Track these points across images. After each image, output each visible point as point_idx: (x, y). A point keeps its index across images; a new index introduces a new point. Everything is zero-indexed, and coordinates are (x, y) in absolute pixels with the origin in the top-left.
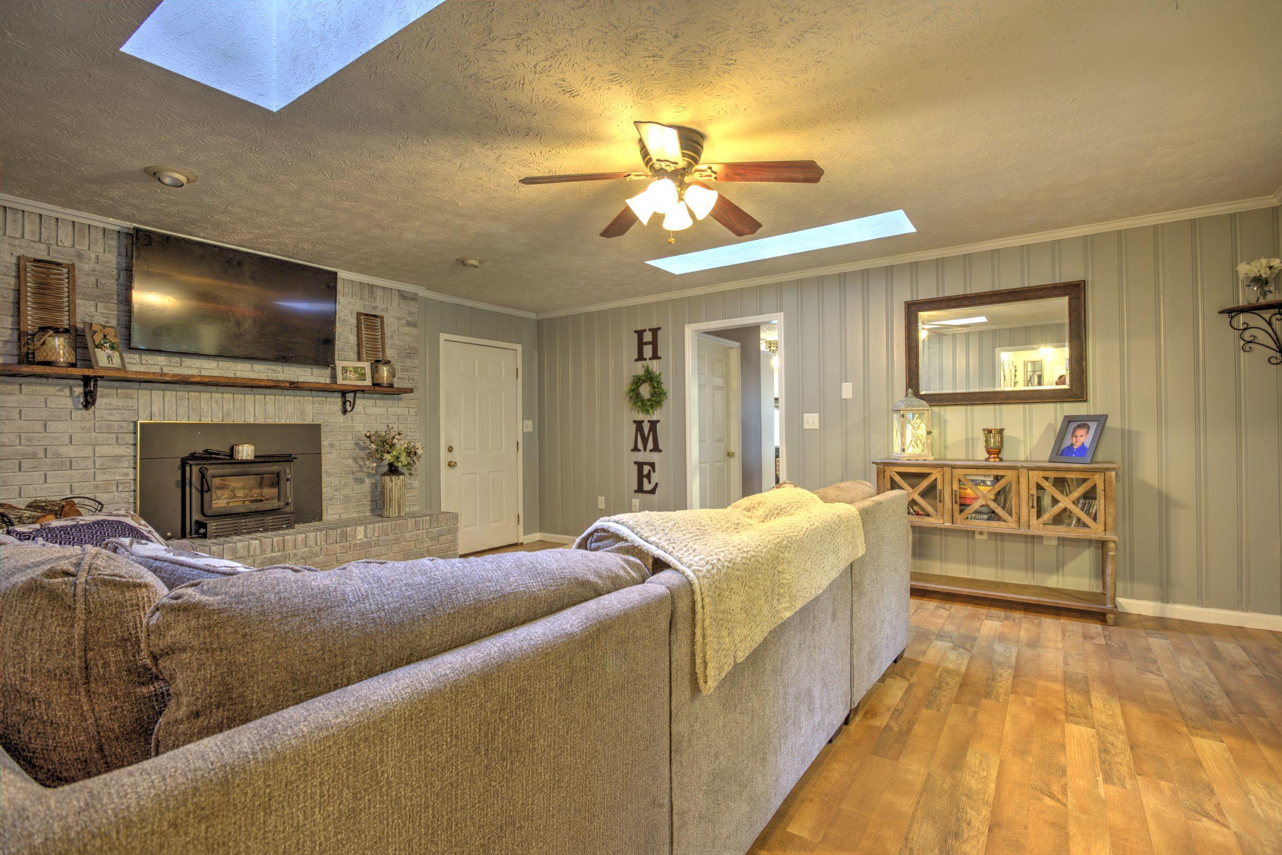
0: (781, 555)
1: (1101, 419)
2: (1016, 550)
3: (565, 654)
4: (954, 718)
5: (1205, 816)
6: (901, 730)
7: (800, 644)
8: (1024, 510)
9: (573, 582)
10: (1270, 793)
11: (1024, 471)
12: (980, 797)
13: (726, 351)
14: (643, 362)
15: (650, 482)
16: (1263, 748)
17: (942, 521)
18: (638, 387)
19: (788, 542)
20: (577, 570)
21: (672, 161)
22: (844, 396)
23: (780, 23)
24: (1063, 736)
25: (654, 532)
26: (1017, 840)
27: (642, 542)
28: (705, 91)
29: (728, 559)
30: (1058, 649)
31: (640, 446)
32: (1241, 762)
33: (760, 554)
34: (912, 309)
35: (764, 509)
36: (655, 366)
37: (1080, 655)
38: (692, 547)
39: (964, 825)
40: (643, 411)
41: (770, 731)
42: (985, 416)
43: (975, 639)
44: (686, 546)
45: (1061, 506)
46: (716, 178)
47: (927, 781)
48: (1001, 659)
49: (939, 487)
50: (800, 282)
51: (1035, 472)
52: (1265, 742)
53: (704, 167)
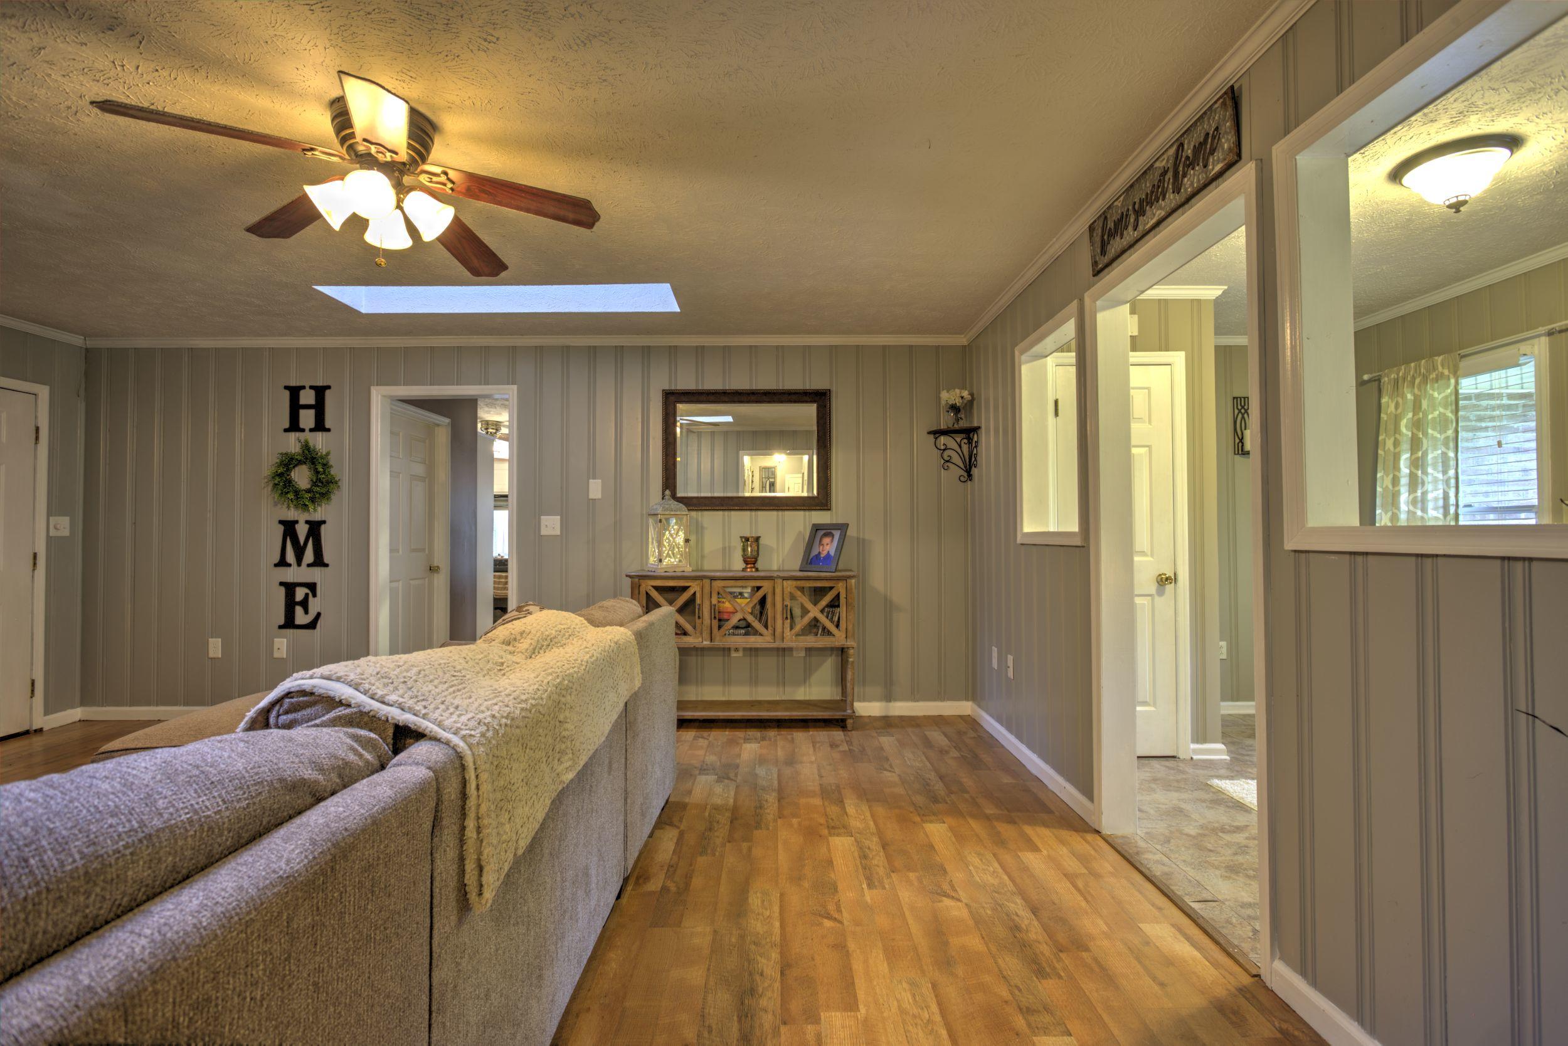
0: (563, 700)
1: (843, 527)
2: (768, 663)
3: (280, 914)
4: (731, 860)
5: (944, 896)
6: (678, 888)
7: (578, 812)
8: (779, 622)
9: (277, 785)
10: (981, 860)
11: (779, 581)
12: (768, 940)
13: (430, 429)
14: (298, 434)
15: (306, 612)
16: (972, 822)
17: (700, 639)
18: (289, 470)
19: (569, 681)
20: (281, 765)
21: (389, 148)
22: (591, 496)
23: (564, 13)
24: (829, 850)
25: (391, 687)
26: (807, 976)
27: (376, 705)
28: (447, 64)
29: (505, 715)
30: (812, 762)
31: (290, 557)
32: (960, 838)
33: (541, 702)
34: (672, 398)
35: (529, 641)
36: (319, 441)
37: (830, 765)
38: (452, 704)
39: (757, 977)
40: (296, 507)
41: (547, 936)
42: (742, 522)
43: (737, 766)
44: (443, 703)
45: (811, 615)
46: (452, 189)
47: (714, 941)
48: (764, 783)
49: (698, 601)
50: (539, 349)
51: (789, 582)
52: (973, 816)
53: (437, 170)
